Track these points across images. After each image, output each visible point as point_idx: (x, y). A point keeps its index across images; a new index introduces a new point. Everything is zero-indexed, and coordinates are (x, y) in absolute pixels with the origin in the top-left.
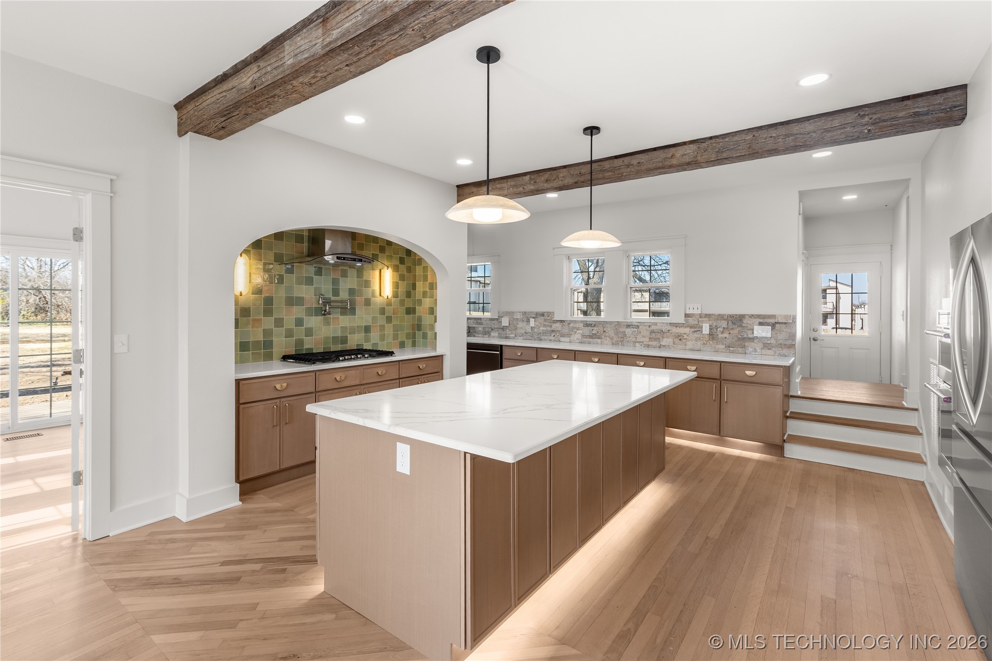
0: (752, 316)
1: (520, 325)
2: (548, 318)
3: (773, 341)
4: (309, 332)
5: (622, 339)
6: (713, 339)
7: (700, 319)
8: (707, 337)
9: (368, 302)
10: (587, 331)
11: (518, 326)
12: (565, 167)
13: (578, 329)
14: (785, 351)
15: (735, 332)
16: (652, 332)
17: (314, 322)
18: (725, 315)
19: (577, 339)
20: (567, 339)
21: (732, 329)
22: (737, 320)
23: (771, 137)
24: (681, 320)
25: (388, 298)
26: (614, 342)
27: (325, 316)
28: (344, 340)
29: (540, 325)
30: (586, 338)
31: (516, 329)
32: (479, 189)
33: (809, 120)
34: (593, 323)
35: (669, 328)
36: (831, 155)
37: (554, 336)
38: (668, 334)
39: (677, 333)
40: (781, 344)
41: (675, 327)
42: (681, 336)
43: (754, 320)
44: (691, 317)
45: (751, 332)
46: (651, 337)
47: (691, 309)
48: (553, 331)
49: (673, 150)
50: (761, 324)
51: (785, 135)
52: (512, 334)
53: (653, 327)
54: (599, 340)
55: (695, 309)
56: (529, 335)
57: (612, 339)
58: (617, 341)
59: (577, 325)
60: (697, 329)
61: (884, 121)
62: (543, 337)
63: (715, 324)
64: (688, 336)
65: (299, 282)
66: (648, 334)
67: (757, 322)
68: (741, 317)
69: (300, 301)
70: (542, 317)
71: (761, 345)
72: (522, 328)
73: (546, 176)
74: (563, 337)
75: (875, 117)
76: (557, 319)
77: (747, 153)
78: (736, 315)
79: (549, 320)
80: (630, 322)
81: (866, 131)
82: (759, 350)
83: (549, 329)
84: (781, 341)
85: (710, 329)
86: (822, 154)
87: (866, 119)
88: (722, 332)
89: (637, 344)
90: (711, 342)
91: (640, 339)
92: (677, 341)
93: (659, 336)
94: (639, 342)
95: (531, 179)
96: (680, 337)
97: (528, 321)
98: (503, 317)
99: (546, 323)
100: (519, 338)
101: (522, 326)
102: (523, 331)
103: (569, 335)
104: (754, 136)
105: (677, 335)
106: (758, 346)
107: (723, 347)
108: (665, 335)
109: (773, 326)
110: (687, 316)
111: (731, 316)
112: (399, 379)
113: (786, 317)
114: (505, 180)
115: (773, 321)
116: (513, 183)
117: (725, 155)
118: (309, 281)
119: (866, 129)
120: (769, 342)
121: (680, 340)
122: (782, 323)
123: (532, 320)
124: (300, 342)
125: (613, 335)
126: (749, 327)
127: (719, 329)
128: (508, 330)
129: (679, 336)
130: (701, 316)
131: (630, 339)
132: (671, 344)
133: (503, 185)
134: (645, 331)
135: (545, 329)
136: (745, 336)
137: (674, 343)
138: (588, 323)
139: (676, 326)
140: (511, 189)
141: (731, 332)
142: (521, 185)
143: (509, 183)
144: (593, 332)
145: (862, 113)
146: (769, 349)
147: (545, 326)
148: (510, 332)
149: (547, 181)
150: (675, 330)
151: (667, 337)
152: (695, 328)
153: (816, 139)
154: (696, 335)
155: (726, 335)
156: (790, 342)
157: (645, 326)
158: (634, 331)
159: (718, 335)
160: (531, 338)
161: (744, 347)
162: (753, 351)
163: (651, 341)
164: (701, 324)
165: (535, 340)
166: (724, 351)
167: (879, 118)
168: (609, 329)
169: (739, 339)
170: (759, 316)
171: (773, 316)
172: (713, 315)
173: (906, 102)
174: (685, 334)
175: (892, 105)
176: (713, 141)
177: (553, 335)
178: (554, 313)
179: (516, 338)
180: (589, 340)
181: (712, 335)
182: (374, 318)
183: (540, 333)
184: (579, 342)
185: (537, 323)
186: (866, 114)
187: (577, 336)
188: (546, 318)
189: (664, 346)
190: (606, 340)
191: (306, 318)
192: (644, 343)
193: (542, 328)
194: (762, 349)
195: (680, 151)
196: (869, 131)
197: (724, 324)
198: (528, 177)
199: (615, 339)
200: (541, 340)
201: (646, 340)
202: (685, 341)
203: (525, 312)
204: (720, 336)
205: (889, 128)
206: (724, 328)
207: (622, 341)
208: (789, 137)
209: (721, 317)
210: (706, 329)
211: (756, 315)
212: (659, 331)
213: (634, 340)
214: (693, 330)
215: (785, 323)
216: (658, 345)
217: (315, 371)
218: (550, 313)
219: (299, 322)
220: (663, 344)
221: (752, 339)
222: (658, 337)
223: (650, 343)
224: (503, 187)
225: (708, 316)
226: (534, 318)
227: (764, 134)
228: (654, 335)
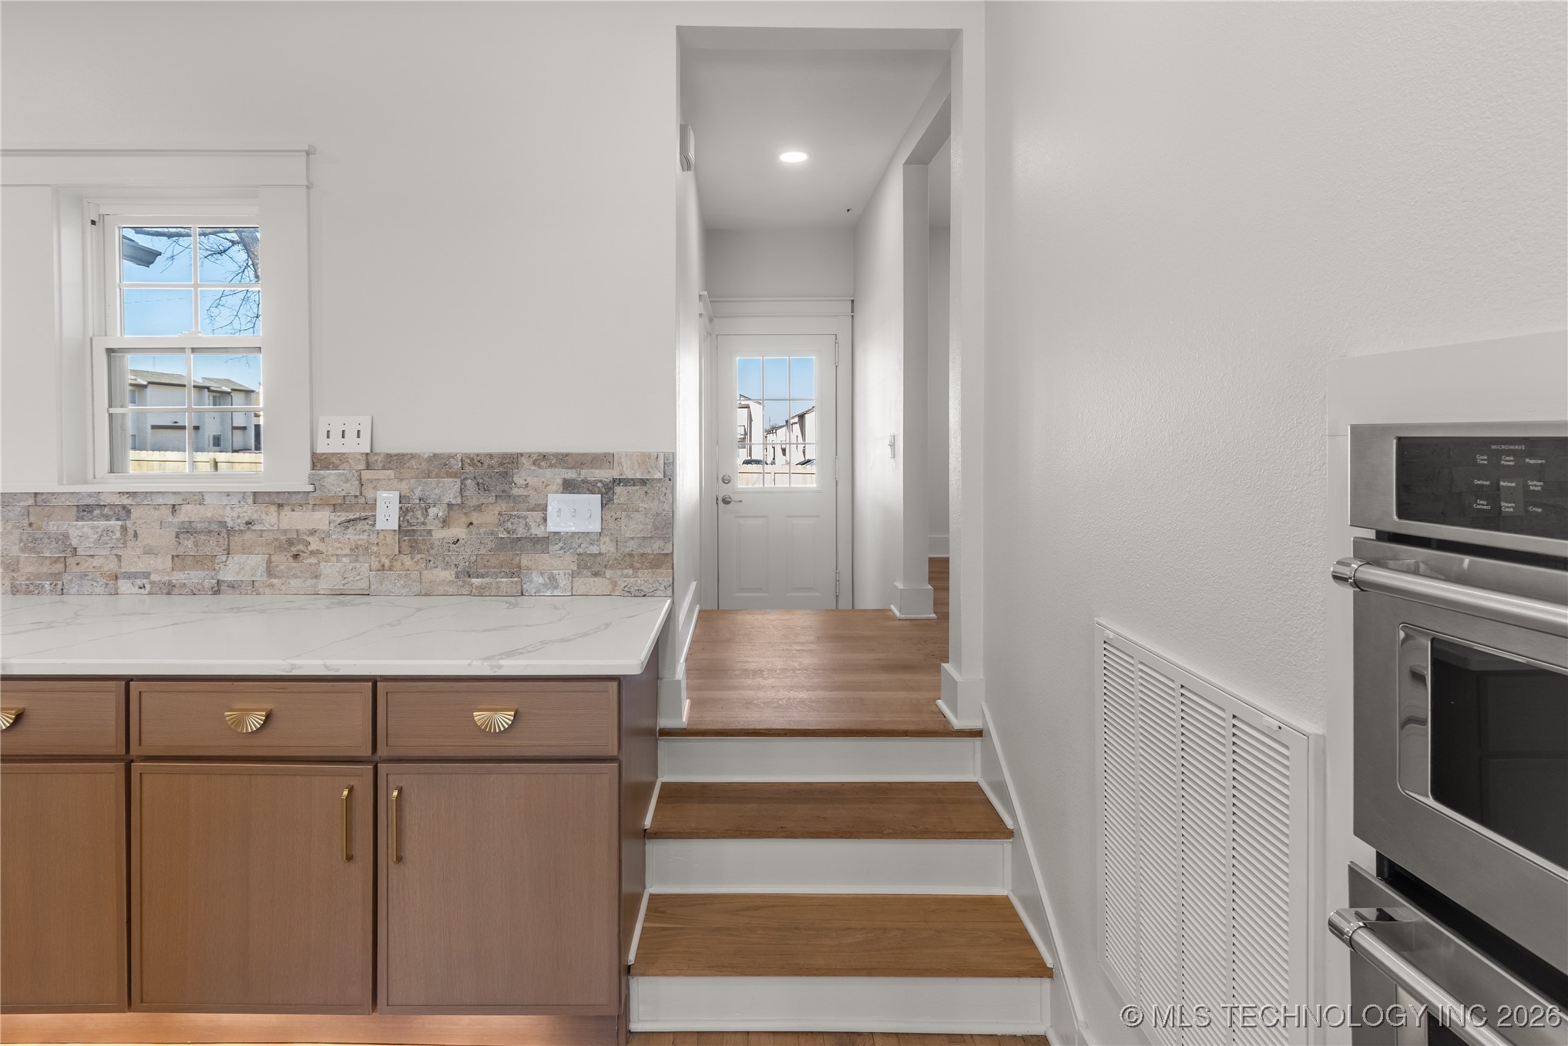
0: (542, 459)
3: (606, 547)
6: (414, 547)
7: (367, 475)
8: (392, 541)
14: (644, 579)
15: (488, 518)
16: (187, 530)
18: (453, 456)
21: (479, 508)
22: (492, 474)
24: (297, 478)
35: (249, 511)
38: (248, 536)
39: (285, 532)
40: (631, 555)
41: (273, 509)
42: (300, 541)
43: (549, 472)
44: (336, 468)
45: (539, 514)
46: (181, 551)
47: (336, 434)
50: (569, 487)
53: (188, 513)
55: (351, 434)
57: (12, 567)
60: (356, 510)
63: (418, 492)
64: (323, 540)
66: (167, 538)
67: (560, 481)
68: (508, 464)
71: (569, 562)
78: (491, 456)
80: (90, 493)
82: (563, 581)
84: (631, 545)
85: (404, 512)
88: (445, 523)
89: (124, 585)
90: (408, 561)
91: (135, 560)
92: (282, 561)
93: (212, 546)
94: (130, 576)
96: (293, 547)
105: (283, 538)
106: (560, 563)
107: (449, 575)
108: (236, 540)
109: (607, 491)
110: (319, 461)
111: (472, 460)
113: (645, 459)
115: (604, 474)
120: (594, 549)
121: (296, 556)
122: (633, 482)
125: (16, 550)
126: (534, 499)
127: (432, 511)
129: (291, 542)
130: (368, 461)
131: (96, 562)
132: (260, 575)
134: (154, 530)
136: (521, 532)
137: (270, 572)
139: (280, 506)
141: (475, 517)
146: (596, 574)
150: (270, 519)
151: (246, 550)
152: (349, 508)
154: (352, 536)
155: (458, 531)
156: (656, 547)
157: (157, 507)
158: (111, 530)
159: (430, 532)
161: (515, 571)
162: (545, 585)
163: (183, 569)
164: (368, 494)
166: (451, 591)
169: (502, 545)
170: (562, 460)
171: (604, 459)
172: (413, 456)
174: (313, 532)
181: (409, 534)
189: (232, 586)
192: (154, 577)
194: (573, 575)
197: (449, 490)
199: (26, 569)
201: (160, 566)
202: (313, 560)
204: (439, 534)
206: (450, 505)
207: (57, 577)
209: (440, 465)
210: (387, 516)
211: (556, 455)
212: (214, 527)
213: (111, 566)
214: (344, 516)
215: (643, 482)
216: (207, 583)
220: (228, 575)
221: (542, 543)
222: (207, 551)
223: (178, 577)
225: (396, 461)
228: (190, 543)
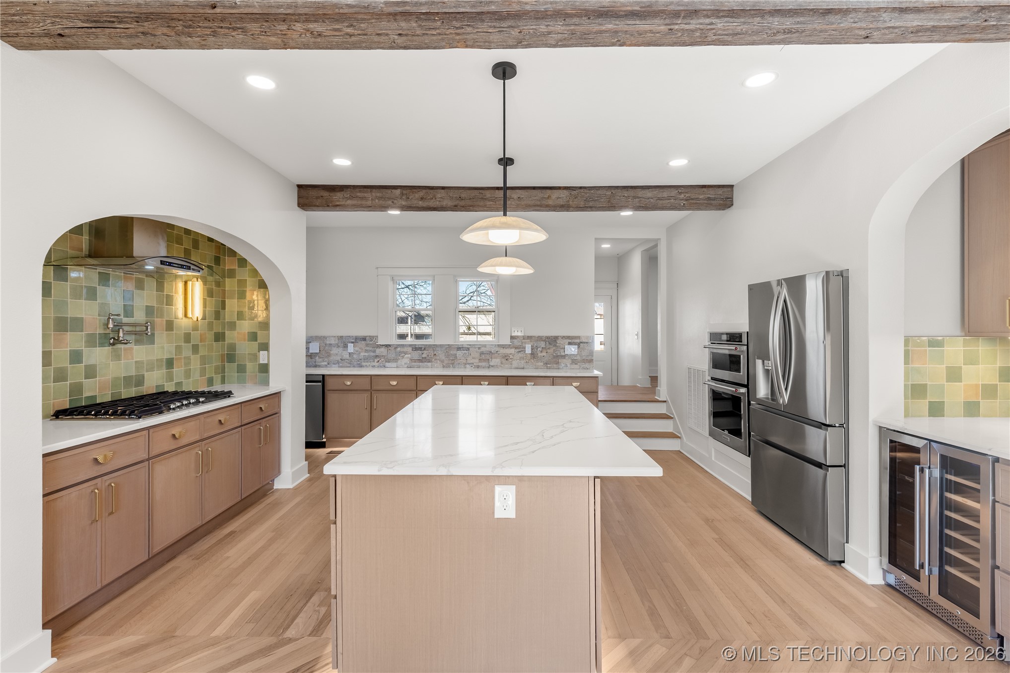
0: (564, 337)
1: (334, 351)
2: (371, 342)
3: (578, 358)
4: (91, 372)
5: (453, 362)
6: (534, 357)
7: (523, 341)
8: (529, 356)
9: (170, 326)
10: (416, 355)
11: (332, 352)
12: (443, 188)
13: (406, 353)
14: (587, 365)
15: (551, 351)
16: (482, 353)
17: (98, 355)
18: (543, 336)
19: (405, 364)
20: (394, 365)
21: (549, 348)
22: (552, 341)
23: (624, 196)
24: (507, 341)
25: (197, 320)
26: (444, 365)
27: (114, 347)
28: (140, 381)
29: (360, 350)
30: (415, 362)
31: (329, 355)
32: (331, 194)
33: (649, 189)
34: (423, 346)
35: (497, 349)
36: (631, 215)
37: (378, 361)
38: (496, 354)
39: (504, 354)
40: (584, 360)
41: (502, 348)
42: (508, 356)
43: (565, 340)
44: (516, 339)
45: (563, 350)
46: (481, 358)
47: (516, 332)
48: (377, 356)
49: (549, 191)
50: (570, 344)
51: (634, 197)
52: (323, 361)
53: (483, 349)
54: (429, 364)
55: (520, 332)
56: (346, 362)
57: (442, 361)
58: (448, 364)
59: (405, 349)
60: (521, 349)
61: (692, 199)
62: (364, 364)
63: (535, 345)
64: (513, 355)
65: (76, 295)
66: (477, 355)
67: (567, 342)
68: (556, 338)
69: (77, 324)
70: (363, 342)
71: (570, 361)
72: (337, 354)
73: (422, 193)
74: (389, 362)
75: (687, 195)
76: (381, 344)
77: (607, 206)
78: (552, 336)
79: (371, 344)
80: (461, 345)
81: (682, 204)
82: (569, 365)
83: (372, 354)
84: (584, 357)
85: (532, 349)
86: (627, 213)
87: (682, 196)
88: (541, 352)
89: (468, 366)
90: (532, 361)
91: (470, 361)
92: (504, 360)
93: (488, 357)
94: (469, 364)
95: (402, 194)
96: (506, 357)
97: (346, 346)
98: (310, 342)
99: (368, 348)
100: (334, 366)
101: (337, 352)
102: (338, 358)
103: (396, 360)
104: (612, 193)
105: (504, 355)
106: (567, 361)
107: (542, 364)
108: (493, 356)
109: (579, 344)
110: (512, 338)
111: (548, 337)
112: (242, 426)
113: (587, 337)
114: (369, 190)
115: (578, 341)
116: (378, 195)
117: (591, 204)
118: (92, 294)
119: (682, 203)
120: (576, 358)
121: (507, 359)
122: (585, 343)
123: (350, 346)
124: (76, 389)
125: (444, 358)
126: (562, 346)
127: (539, 349)
128: (317, 358)
129: (505, 356)
130: (524, 338)
131: (461, 361)
132: (499, 364)
133: (366, 194)
134: (475, 353)
135: (366, 354)
136: (559, 354)
137: (502, 363)
138: (417, 346)
139: (504, 348)
140: (377, 200)
141: (548, 351)
142: (389, 199)
143: (373, 194)
144: (423, 356)
145: (680, 191)
146: (576, 364)
147: (366, 351)
148: (321, 360)
149: (422, 199)
150: (502, 351)
151: (496, 358)
152: (519, 348)
153: (653, 204)
154: (520, 355)
155: (544, 354)
156: (590, 358)
157: (475, 348)
158: (465, 353)
159: (538, 354)
160: (349, 365)
161: (558, 363)
162: (565, 366)
163: (481, 362)
164: (524, 345)
165: (354, 367)
166: (542, 368)
167: (690, 197)
168: (440, 353)
169: (554, 357)
170: (568, 337)
171: (579, 337)
172: (534, 336)
173: (704, 189)
174: (511, 354)
175: (697, 189)
176: (582, 190)
177: (376, 360)
178: (377, 337)
179: (328, 366)
180: (418, 364)
181: (533, 355)
182: (178, 348)
183: (361, 359)
184: (408, 367)
185: (357, 349)
186: (682, 192)
187: (406, 360)
188: (368, 342)
189: (492, 366)
190: (437, 363)
191: (86, 351)
192: (474, 364)
193: (362, 354)
194: (571, 364)
195: (555, 194)
196: (684, 204)
197: (543, 344)
198: (398, 192)
199: (446, 362)
200: (361, 367)
201: (476, 361)
202: (511, 360)
203: (342, 337)
204: (540, 354)
205: (695, 205)
206: (543, 348)
207: (453, 364)
208: (635, 199)
209: (540, 338)
210: (528, 350)
211: (567, 336)
212: (488, 352)
213: (465, 362)
214: (518, 350)
215: (587, 343)
216: (487, 365)
217: (148, 429)
218: (373, 337)
219: (76, 357)
220: (491, 364)
221: (564, 357)
222: (487, 358)
223: (480, 364)
224: (365, 197)
225: (530, 338)
226: (352, 343)
227: (619, 193)
228: (483, 356)
